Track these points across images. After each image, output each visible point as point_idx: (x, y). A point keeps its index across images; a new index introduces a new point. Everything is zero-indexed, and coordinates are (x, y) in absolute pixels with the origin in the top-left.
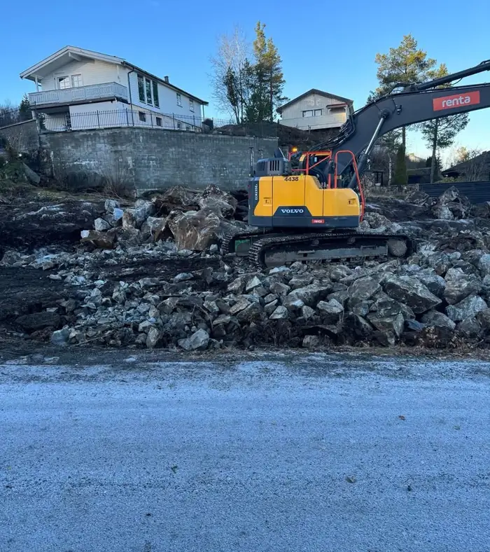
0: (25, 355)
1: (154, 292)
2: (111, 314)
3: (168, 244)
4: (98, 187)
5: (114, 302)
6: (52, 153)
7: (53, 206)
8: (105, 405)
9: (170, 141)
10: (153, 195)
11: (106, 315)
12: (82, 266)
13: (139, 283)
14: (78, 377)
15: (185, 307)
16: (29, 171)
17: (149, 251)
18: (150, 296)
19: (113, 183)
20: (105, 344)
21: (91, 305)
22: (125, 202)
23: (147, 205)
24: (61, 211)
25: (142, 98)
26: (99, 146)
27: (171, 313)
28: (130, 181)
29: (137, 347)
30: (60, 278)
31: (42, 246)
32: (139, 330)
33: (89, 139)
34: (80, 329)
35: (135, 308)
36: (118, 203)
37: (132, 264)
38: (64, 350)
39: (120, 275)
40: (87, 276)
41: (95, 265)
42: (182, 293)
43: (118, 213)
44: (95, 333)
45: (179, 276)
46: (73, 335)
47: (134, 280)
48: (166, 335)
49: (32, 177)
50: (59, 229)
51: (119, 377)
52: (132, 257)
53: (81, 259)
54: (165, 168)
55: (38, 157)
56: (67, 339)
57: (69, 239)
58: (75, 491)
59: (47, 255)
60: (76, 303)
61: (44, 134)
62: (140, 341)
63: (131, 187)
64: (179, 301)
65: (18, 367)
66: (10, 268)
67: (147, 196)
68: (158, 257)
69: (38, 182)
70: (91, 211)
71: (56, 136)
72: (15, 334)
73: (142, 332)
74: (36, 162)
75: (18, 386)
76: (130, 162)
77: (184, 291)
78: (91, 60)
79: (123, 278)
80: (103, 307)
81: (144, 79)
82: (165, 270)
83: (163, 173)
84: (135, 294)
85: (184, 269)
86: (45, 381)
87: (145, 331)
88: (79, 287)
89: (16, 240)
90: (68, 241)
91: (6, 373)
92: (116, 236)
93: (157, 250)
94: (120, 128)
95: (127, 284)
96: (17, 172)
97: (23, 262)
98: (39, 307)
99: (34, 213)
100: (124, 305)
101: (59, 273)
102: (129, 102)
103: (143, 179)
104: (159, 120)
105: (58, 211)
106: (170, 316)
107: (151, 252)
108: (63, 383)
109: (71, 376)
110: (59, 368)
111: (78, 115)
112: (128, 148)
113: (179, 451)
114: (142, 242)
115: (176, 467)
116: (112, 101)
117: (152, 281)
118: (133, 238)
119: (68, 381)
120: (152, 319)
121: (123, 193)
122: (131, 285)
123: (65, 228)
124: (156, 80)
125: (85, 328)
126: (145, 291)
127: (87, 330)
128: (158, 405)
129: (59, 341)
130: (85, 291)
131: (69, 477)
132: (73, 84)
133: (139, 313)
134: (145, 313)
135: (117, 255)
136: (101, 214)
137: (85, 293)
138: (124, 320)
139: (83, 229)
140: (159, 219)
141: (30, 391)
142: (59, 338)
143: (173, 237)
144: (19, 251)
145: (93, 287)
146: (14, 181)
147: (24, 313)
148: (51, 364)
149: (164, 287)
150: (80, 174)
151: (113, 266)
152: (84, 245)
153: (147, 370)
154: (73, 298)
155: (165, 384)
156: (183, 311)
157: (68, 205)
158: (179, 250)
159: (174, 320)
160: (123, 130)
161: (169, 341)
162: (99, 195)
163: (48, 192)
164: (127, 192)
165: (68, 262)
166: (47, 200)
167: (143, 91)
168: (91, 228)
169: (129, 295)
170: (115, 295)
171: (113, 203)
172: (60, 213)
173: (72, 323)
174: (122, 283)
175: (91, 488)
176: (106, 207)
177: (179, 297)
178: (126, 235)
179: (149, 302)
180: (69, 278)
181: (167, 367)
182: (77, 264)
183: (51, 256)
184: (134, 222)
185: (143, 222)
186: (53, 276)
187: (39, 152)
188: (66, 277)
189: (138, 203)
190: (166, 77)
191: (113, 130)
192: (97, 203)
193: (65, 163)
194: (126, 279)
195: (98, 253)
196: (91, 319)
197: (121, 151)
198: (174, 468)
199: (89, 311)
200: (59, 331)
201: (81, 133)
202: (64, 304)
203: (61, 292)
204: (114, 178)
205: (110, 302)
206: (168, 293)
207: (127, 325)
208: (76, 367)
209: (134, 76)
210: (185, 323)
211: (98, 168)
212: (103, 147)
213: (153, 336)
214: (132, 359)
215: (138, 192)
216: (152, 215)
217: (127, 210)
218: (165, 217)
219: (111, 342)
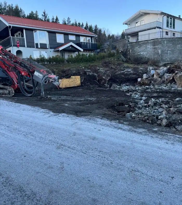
0: (117, 120)
1: (165, 104)
2: (147, 111)
3: (173, 85)
4: (146, 62)
5: (149, 106)
6: (131, 50)
7: (129, 69)
8: (145, 144)
9: (178, 42)
10: (168, 65)
11: (146, 111)
12: (137, 91)
13: (159, 100)
14: (135, 132)
15: (180, 112)
16: (122, 57)
17: (164, 87)
18: (164, 106)
19: (152, 60)
20: (145, 121)
21: (140, 106)
22: (156, 68)
23: (165, 69)
24: (131, 71)
25: (167, 26)
26: (148, 46)
27: (173, 114)
28: (159, 59)
29: (158, 125)
30: (130, 95)
31: (124, 83)
32: (159, 118)
33: (145, 44)
34: (136, 114)
35: (157, 110)
36: (153, 68)
37: (157, 92)
38: (130, 121)
39: (152, 96)
40: (139, 95)
41: (142, 91)
42: (178, 106)
43: (153, 72)
44: (141, 116)
45: (177, 99)
46: (133, 116)
47: (157, 99)
48: (170, 123)
49: (123, 59)
50: (130, 77)
51: (150, 135)
52: (157, 89)
53: (137, 88)
54: (174, 54)
55: (126, 52)
56: (131, 117)
57: (133, 81)
58: (133, 172)
59: (125, 86)
60: (135, 105)
61: (129, 43)
62: (159, 123)
63: (159, 62)
64: (177, 110)
65: (115, 123)
66: (114, 90)
67: (165, 65)
68: (168, 90)
69: (125, 61)
70: (142, 71)
71: (133, 44)
72: (114, 112)
73: (160, 119)
74: (125, 54)
75: (115, 130)
76: (160, 52)
77: (179, 105)
78: (148, 14)
79: (153, 97)
80: (145, 107)
81: (170, 18)
82: (171, 96)
83: (173, 56)
84: (158, 104)
85: (180, 96)
86: (124, 130)
87: (161, 119)
88: (136, 99)
89: (116, 81)
90: (133, 82)
91: (112, 124)
92: (151, 81)
93: (167, 87)
94: (157, 39)
95: (154, 100)
96: (119, 58)
97: (118, 88)
98: (123, 104)
99: (122, 72)
100: (153, 108)
101: (130, 93)
102: (162, 28)
103: (164, 59)
104: (174, 34)
105: (130, 71)
106: (172, 115)
107: (165, 88)
108: (130, 132)
109: (133, 130)
110: (128, 127)
111: (141, 35)
112: (160, 46)
113: (175, 171)
114: (161, 84)
115: (173, 177)
116: (155, 28)
117: (165, 100)
118: (158, 82)
119: (132, 132)
120: (164, 115)
121: (156, 64)
122: (156, 100)
123: (132, 77)
124: (175, 18)
125: (138, 114)
126: (162, 103)
127: (138, 115)
128: (166, 150)
129: (129, 117)
130: (139, 101)
131: (131, 167)
132: (141, 24)
133: (159, 112)
134: (161, 112)
135: (151, 88)
136: (146, 72)
137: (138, 101)
138: (153, 114)
139: (138, 78)
140: (170, 74)
141: (119, 132)
142: (128, 116)
143: (175, 82)
144: (116, 85)
145: (141, 99)
146: (117, 61)
147: (118, 106)
148: (126, 125)
149: (170, 103)
150: (140, 58)
151: (149, 92)
152: (139, 84)
153: (162, 135)
154: (134, 102)
155: (169, 142)
156: (178, 114)
157: (134, 69)
158: (177, 88)
159: (174, 117)
160: (158, 40)
161: (171, 125)
162: (146, 65)
163: (128, 64)
164: (157, 64)
165: (133, 90)
166: (128, 67)
167: (168, 23)
168: (142, 77)
169: (155, 104)
170: (149, 103)
171: (151, 68)
172: (131, 72)
173: (133, 111)
174: (153, 99)
175: (139, 173)
176: (148, 69)
177: (177, 108)
178: (155, 81)
179: (163, 108)
180: (133, 95)
181: (170, 136)
182: (136, 91)
183: (127, 87)
184: (159, 76)
185: (163, 75)
186: (127, 94)
187: (126, 50)
188: (132, 95)
189: (161, 68)
190: (180, 16)
191: (154, 40)
192: (145, 68)
193: (135, 53)
194: (154, 98)
195: (143, 87)
196: (140, 111)
197: (157, 48)
198: (173, 178)
199: (139, 108)
200: (129, 114)
201: (142, 42)
202: (131, 104)
203: (130, 100)
204: (153, 58)
205: (147, 106)
206: (172, 105)
207: (154, 116)
208: (134, 127)
209: (165, 17)
210: (179, 119)
211: (147, 55)
212: (150, 47)
213: (164, 122)
214: (156, 129)
215: (162, 64)
216: (167, 73)
217: (157, 71)
218: (172, 74)
219: (148, 121)
